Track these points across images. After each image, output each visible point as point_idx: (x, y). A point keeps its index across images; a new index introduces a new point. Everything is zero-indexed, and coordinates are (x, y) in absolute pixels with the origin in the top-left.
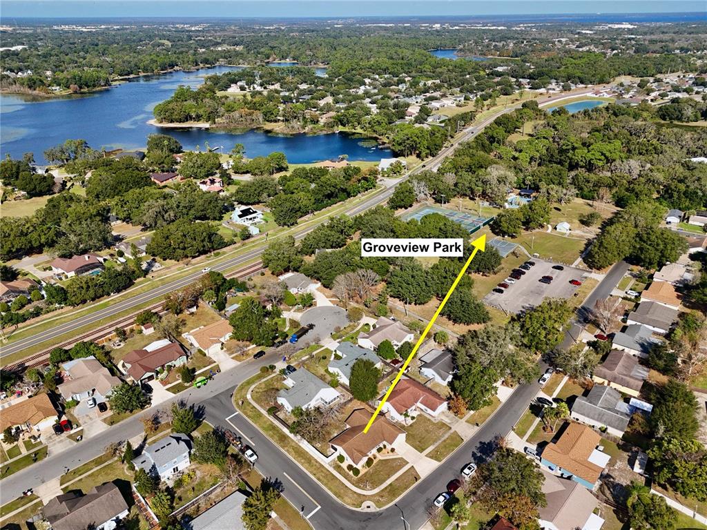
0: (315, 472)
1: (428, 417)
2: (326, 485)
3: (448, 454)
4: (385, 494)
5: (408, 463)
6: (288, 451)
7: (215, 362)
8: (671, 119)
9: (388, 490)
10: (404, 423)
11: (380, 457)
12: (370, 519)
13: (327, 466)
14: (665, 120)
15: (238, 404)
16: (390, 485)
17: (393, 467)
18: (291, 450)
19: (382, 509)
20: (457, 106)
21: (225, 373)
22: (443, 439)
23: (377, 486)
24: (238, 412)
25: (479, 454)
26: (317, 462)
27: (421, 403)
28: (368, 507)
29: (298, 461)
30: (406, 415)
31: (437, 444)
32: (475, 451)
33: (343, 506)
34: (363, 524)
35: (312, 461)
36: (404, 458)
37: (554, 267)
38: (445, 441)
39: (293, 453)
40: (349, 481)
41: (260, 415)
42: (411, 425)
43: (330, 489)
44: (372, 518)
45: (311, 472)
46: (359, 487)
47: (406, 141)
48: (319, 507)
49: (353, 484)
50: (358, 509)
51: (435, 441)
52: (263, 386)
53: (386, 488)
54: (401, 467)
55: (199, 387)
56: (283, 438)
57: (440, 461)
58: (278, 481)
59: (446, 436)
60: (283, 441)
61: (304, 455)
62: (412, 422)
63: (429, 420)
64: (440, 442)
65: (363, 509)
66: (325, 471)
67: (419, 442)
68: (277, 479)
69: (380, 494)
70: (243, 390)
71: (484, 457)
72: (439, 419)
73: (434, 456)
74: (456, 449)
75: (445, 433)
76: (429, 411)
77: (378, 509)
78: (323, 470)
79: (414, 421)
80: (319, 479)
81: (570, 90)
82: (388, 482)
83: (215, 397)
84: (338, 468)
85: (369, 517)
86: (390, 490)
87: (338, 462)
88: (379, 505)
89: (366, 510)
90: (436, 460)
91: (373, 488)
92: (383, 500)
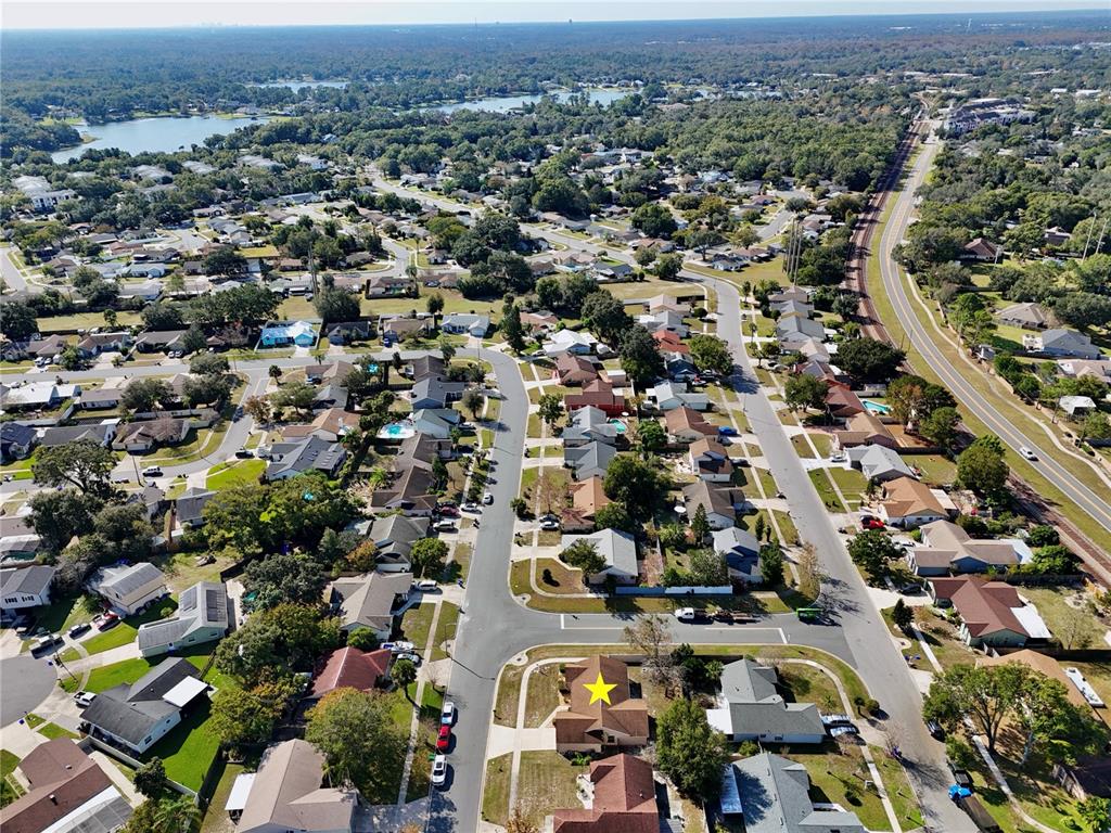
3: (489, 781)
5: (525, 727)
23: (531, 678)
24: (787, 644)
25: (444, 813)
28: (519, 660)
31: (513, 780)
32: (453, 814)
33: (543, 643)
34: (507, 644)
36: (534, 729)
46: (547, 665)
48: (563, 628)
51: (520, 785)
53: (520, 684)
54: (528, 717)
57: (490, 761)
58: (628, 619)
65: (522, 654)
68: (632, 619)
69: (520, 676)
71: (435, 814)
73: (500, 765)
77: (507, 664)
83: (843, 639)
88: (510, 667)
89: (517, 657)
90: (495, 760)
91: (533, 674)
92: (511, 673)
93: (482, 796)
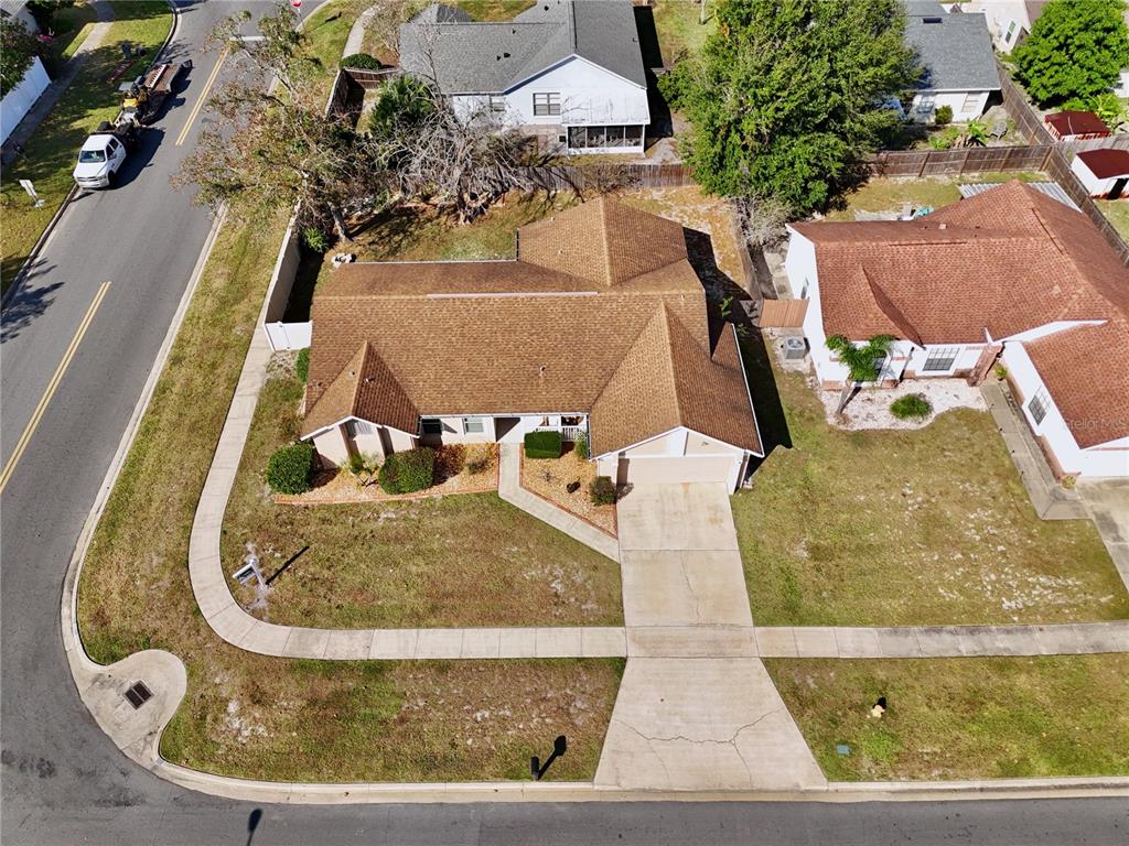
1: (1023, 454)
2: (147, 431)
4: (290, 700)
5: (618, 621)
9: (327, 688)
10: (831, 402)
11: (512, 480)
13: (255, 361)
16: (376, 669)
17: (508, 583)
19: (169, 770)
22: (1001, 643)
23: (309, 618)
27: (1033, 351)
30: (865, 365)
35: (243, 307)
36: (630, 578)
38: (1004, 664)
39: (234, 238)
42: (862, 439)
43: (134, 463)
44: (65, 776)
45: (181, 342)
46: (230, 554)
49: (230, 517)
50: (83, 666)
53: (332, 668)
54: (551, 610)
58: (46, 298)
59: (1045, 641)
62: (884, 420)
63: (1012, 475)
64: (966, 645)
67: (816, 551)
68: (56, 286)
69: (265, 679)
72: (1090, 507)
74: (1044, 784)
75: (1053, 615)
76: (1054, 429)
79: (909, 424)
80: (162, 389)
82: (388, 644)
86: (337, 699)
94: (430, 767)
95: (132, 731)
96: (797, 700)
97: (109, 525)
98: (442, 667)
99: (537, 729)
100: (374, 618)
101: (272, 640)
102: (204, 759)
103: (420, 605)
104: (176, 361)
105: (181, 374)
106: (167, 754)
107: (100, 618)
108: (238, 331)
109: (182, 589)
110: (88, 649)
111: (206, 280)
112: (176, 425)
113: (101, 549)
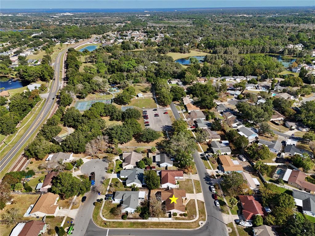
0: (171, 227)
2: (180, 228)
3: (200, 188)
4: (201, 215)
5: (195, 200)
6: (151, 227)
7: (64, 217)
8: (126, 49)
10: (177, 187)
11: (185, 204)
12: (207, 227)
13: (173, 221)
14: (125, 50)
15: (103, 226)
16: (199, 211)
17: (192, 204)
18: (152, 226)
19: (206, 220)
20: (34, 54)
21: (76, 218)
22: (193, 184)
24: (108, 229)
25: (208, 182)
26: (167, 222)
27: (176, 176)
28: (202, 223)
29: (160, 228)
31: (194, 187)
32: (206, 182)
33: (195, 230)
34: (208, 230)
35: (166, 223)
36: (192, 199)
37: (153, 110)
38: (195, 185)
39: (154, 226)
40: (186, 220)
41: (121, 223)
42: (180, 187)
43: (184, 228)
44: (207, 226)
45: (170, 228)
46: (192, 219)
47: (35, 74)
49: (189, 220)
51: (192, 187)
52: (105, 210)
53: (199, 213)
54: (194, 202)
55: (72, 233)
56: (143, 224)
60: (145, 225)
61: (159, 224)
62: (179, 185)
63: (182, 181)
65: (202, 226)
66: (175, 223)
67: (189, 190)
69: (200, 217)
70: (98, 219)
71: (210, 182)
72: (184, 179)
73: (198, 191)
75: (192, 182)
76: (181, 178)
77: (205, 222)
78: (173, 223)
80: (176, 228)
81: (78, 42)
83: (87, 231)
84: (177, 219)
85: (206, 226)
86: (201, 213)
87: (174, 216)
88: (204, 220)
89: (203, 225)
90: (200, 192)
91: (196, 216)
92: (203, 217)
93: (201, 185)
94: (204, 208)
95: (204, 223)
96: (198, 193)
97: (190, 228)
98: (198, 208)
99: (201, 203)
100: (196, 211)
101: (198, 216)
102: (205, 219)
103: (194, 209)
104: (172, 228)
105: (174, 227)
106: (205, 221)
107: (197, 227)
108: (169, 223)
109: (195, 222)
110: (199, 227)
111: (161, 228)
112: (180, 226)
113: (192, 228)
